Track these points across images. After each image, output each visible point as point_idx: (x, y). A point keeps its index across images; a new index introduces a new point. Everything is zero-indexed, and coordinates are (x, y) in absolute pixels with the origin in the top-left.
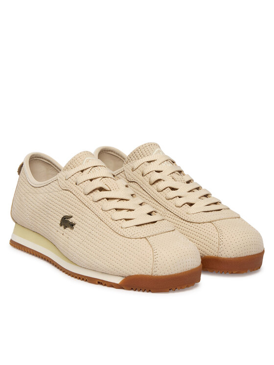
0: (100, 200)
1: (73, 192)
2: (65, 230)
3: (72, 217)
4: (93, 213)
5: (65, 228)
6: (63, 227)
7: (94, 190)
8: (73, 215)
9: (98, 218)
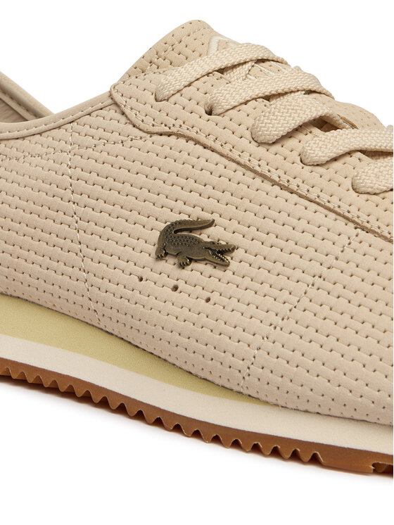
0: (335, 159)
1: (202, 138)
2: (186, 273)
3: (211, 224)
4: (314, 206)
5: (182, 266)
6: (171, 260)
7: (299, 129)
8: (216, 217)
9: (341, 223)
